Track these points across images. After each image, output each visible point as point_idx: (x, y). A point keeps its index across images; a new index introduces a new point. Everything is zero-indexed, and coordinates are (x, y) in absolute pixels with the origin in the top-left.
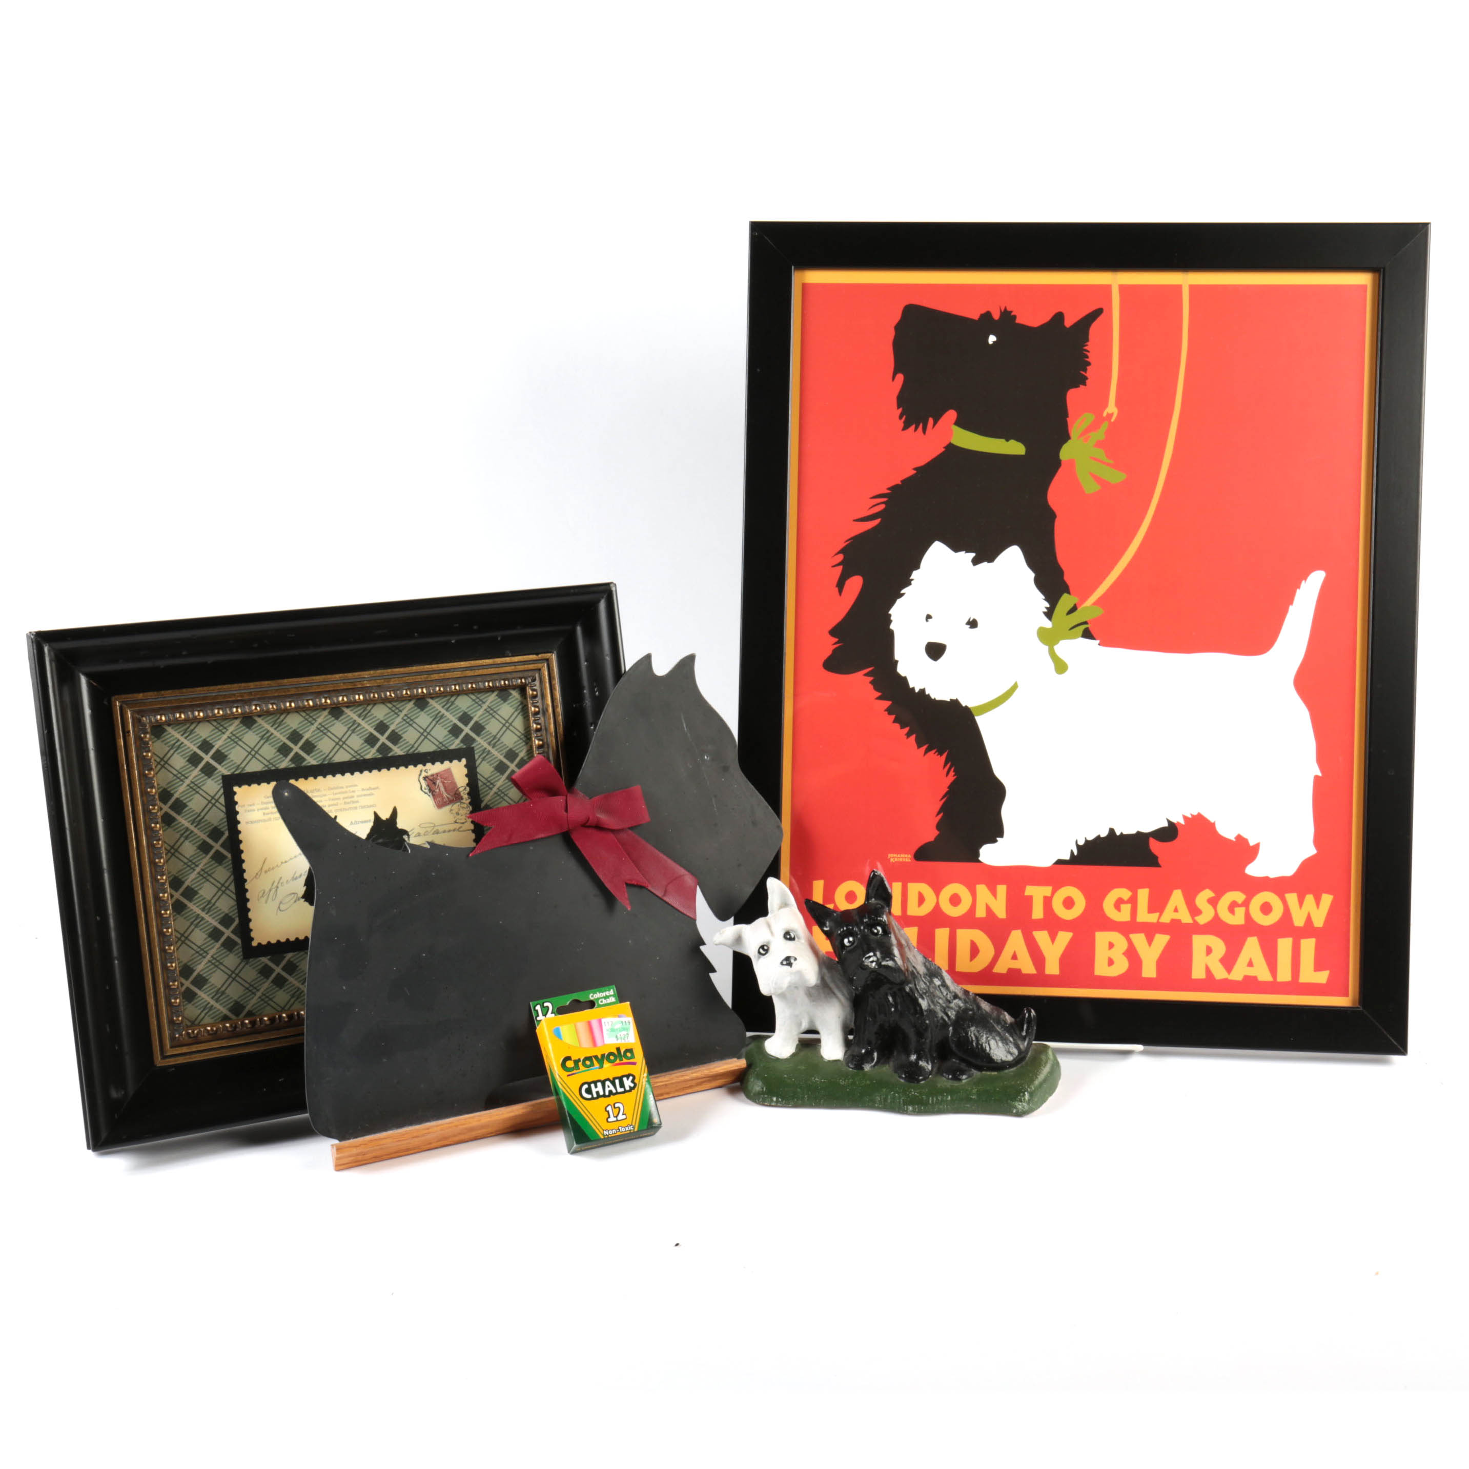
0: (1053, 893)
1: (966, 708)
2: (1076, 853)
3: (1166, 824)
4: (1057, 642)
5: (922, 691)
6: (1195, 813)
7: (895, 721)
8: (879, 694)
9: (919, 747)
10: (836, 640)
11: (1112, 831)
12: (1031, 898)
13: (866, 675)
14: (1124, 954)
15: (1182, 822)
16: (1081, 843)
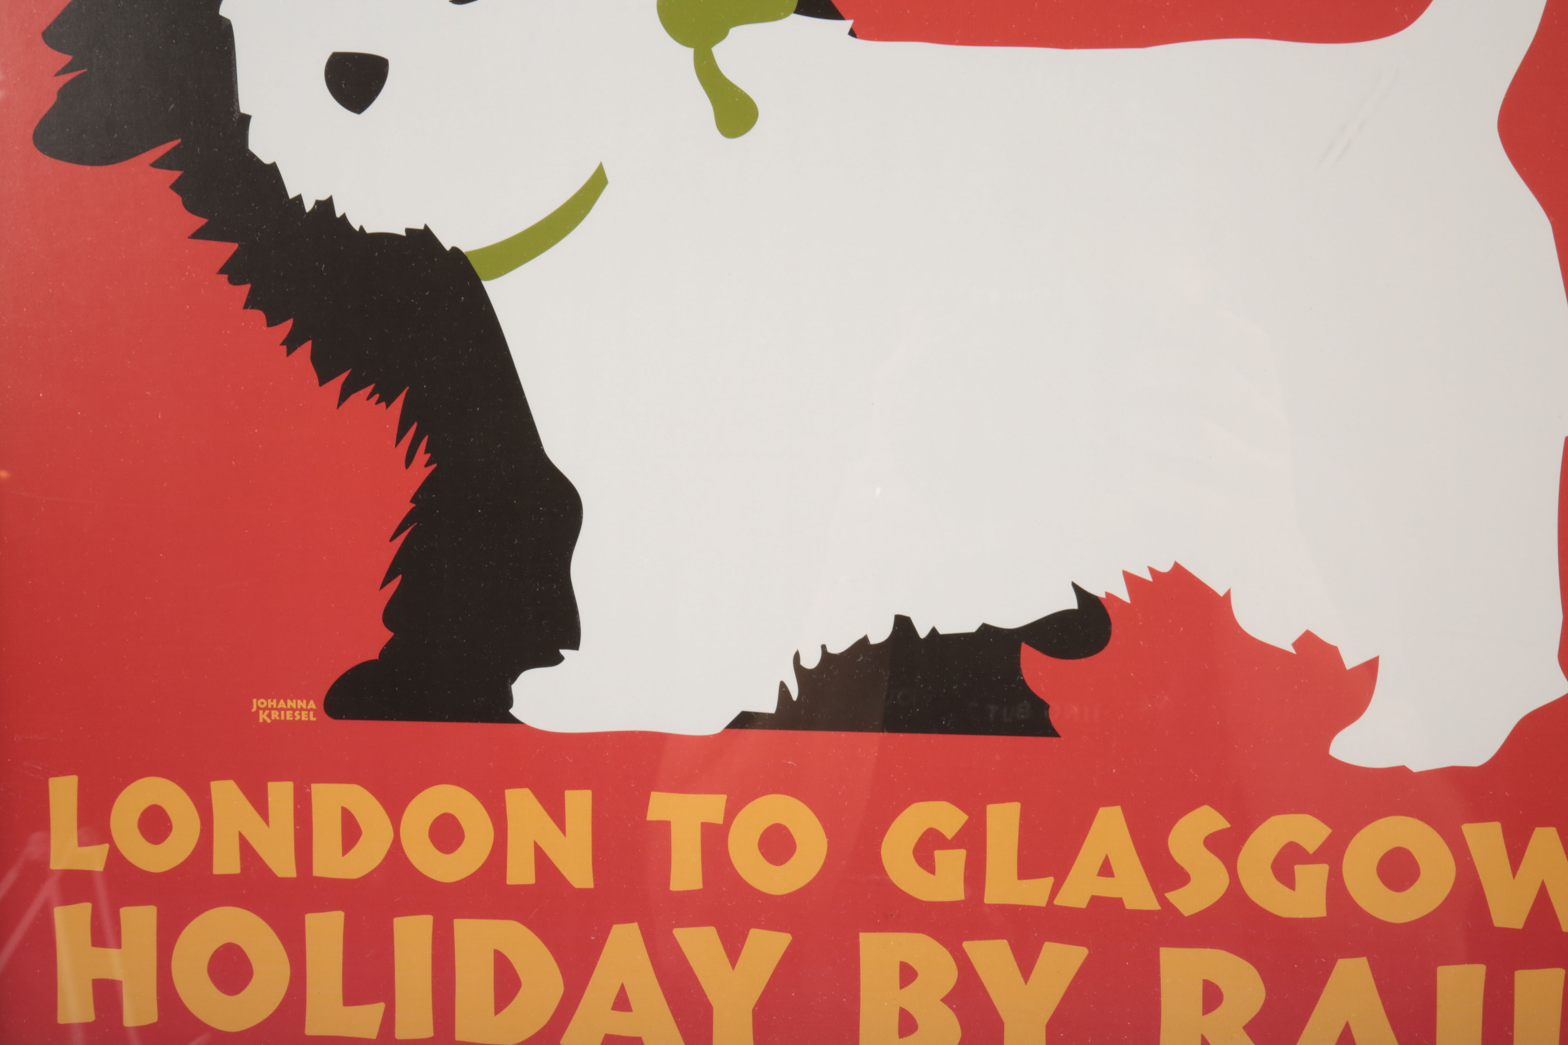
0: (731, 813)
1: (455, 250)
2: (794, 694)
3: (1072, 603)
4: (721, 35)
5: (326, 206)
6: (1165, 567)
7: (251, 303)
8: (199, 222)
9: (323, 380)
10: (67, 58)
11: (903, 624)
12: (664, 827)
13: (157, 164)
14: (947, 1000)
15: (1123, 594)
16: (810, 661)
